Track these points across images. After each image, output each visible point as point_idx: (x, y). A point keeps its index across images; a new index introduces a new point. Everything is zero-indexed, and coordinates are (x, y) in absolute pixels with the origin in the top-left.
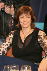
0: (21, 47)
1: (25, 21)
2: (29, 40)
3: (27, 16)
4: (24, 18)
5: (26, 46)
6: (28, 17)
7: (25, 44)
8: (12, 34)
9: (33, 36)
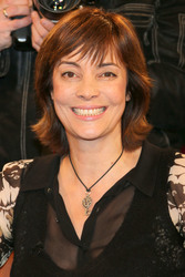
0: (67, 260)
1: (87, 93)
2: (117, 217)
3: (101, 65)
4: (80, 77)
5: (97, 254)
6: (108, 74)
7: (93, 245)
8: (12, 183)
9: (137, 191)
